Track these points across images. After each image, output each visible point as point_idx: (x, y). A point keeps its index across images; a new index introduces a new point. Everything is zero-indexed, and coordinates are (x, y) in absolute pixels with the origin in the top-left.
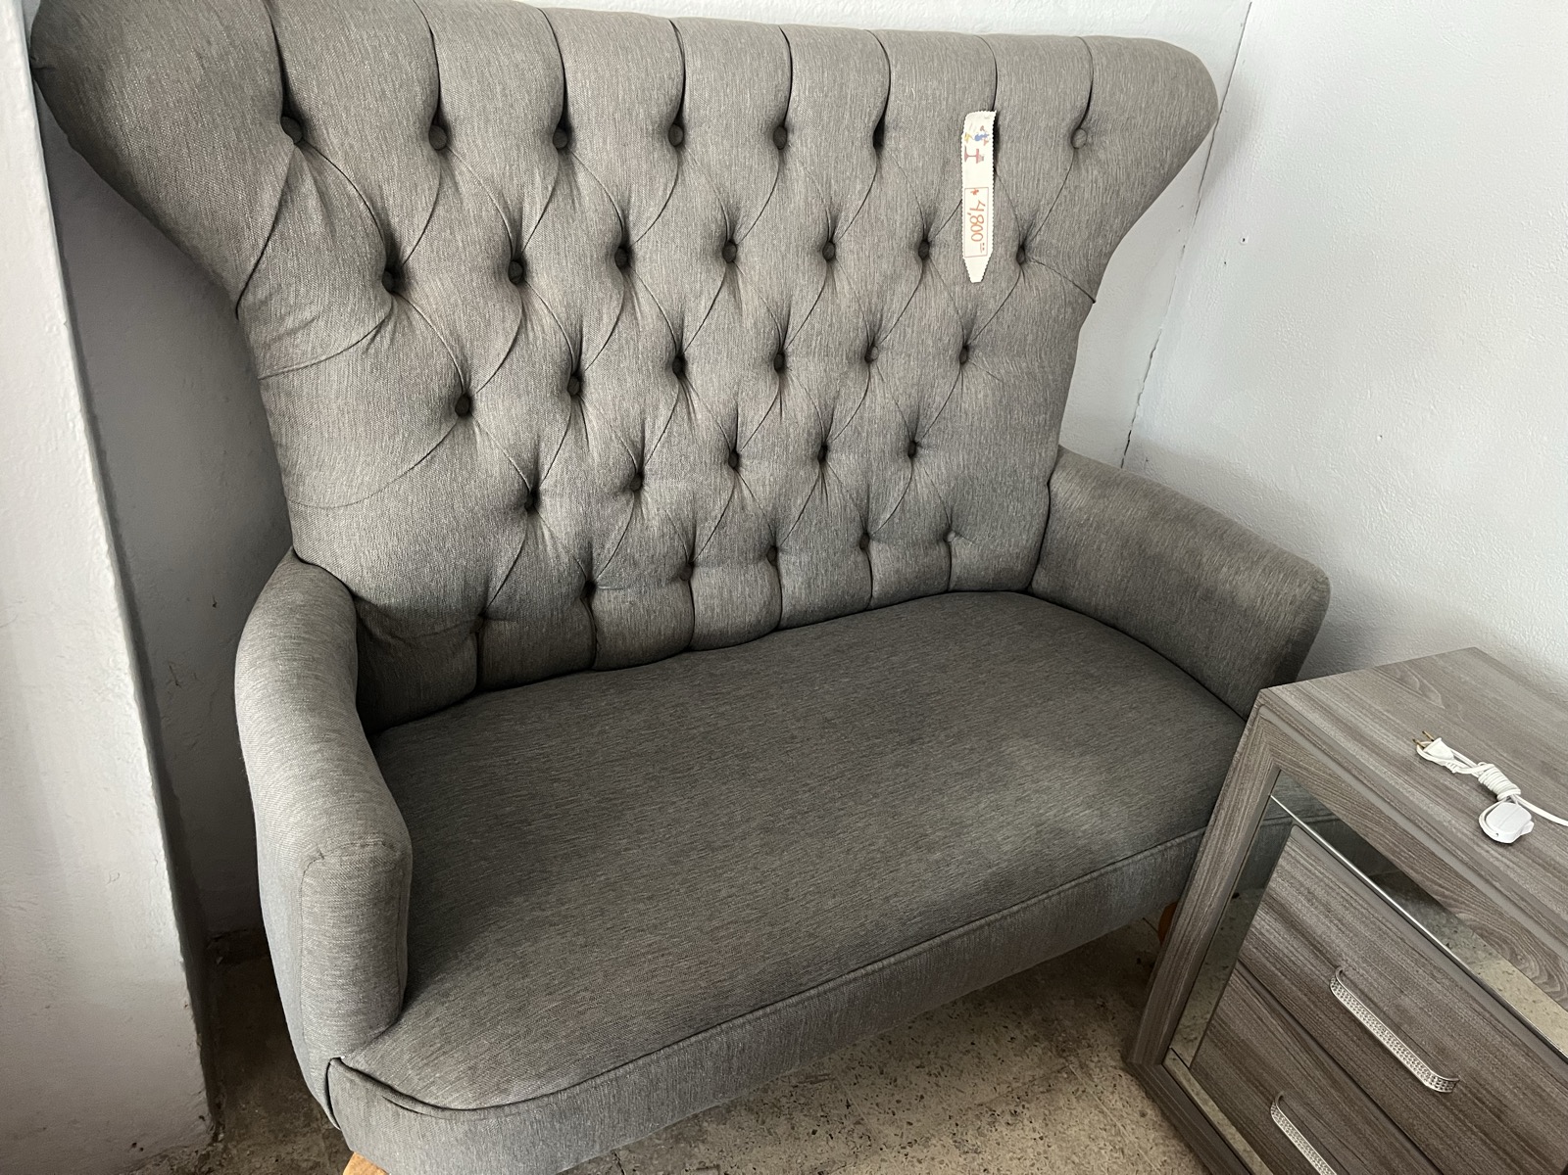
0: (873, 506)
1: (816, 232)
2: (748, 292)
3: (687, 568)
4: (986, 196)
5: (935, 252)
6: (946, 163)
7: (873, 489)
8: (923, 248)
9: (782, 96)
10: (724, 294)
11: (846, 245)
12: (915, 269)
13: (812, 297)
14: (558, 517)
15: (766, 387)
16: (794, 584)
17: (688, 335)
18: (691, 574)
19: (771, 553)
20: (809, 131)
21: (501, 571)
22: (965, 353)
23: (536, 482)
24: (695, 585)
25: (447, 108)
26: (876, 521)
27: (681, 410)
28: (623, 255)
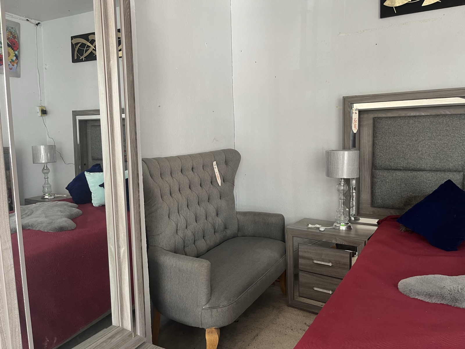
0: (215, 225)
2: (194, 193)
3: (194, 242)
4: (218, 173)
5: (213, 183)
6: (212, 169)
7: (214, 223)
8: (211, 183)
9: (192, 164)
11: (203, 184)
13: (201, 192)
14: (180, 233)
16: (208, 242)
19: (204, 237)
22: (220, 198)
24: (196, 245)
27: (190, 213)
28: (179, 190)
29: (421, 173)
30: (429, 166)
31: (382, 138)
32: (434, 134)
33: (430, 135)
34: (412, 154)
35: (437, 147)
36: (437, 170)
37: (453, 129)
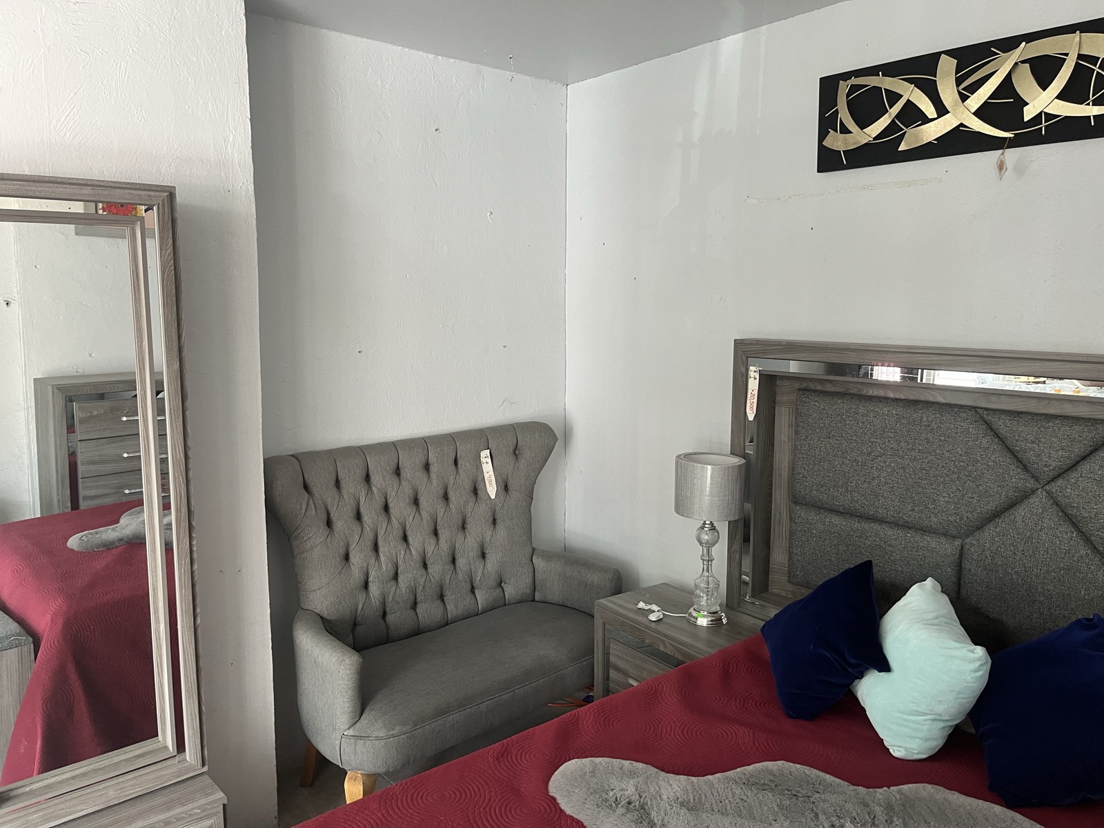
0: (473, 575)
1: (441, 492)
2: (424, 513)
3: (414, 605)
4: (492, 473)
5: (479, 492)
6: (477, 466)
7: (473, 570)
8: (475, 491)
9: (426, 457)
10: (417, 513)
11: (451, 494)
12: (474, 498)
13: (443, 510)
14: (374, 589)
15: (433, 541)
16: (450, 607)
17: (407, 528)
18: (416, 607)
19: (441, 597)
20: (435, 465)
21: (360, 607)
22: (494, 522)
23: (368, 579)
24: (417, 611)
25: (339, 477)
26: (475, 582)
27: (407, 551)
28: (386, 508)
29: (876, 526)
30: (892, 513)
31: (807, 437)
32: (902, 444)
33: (895, 445)
34: (859, 482)
35: (908, 476)
36: (907, 526)
37: (940, 440)
